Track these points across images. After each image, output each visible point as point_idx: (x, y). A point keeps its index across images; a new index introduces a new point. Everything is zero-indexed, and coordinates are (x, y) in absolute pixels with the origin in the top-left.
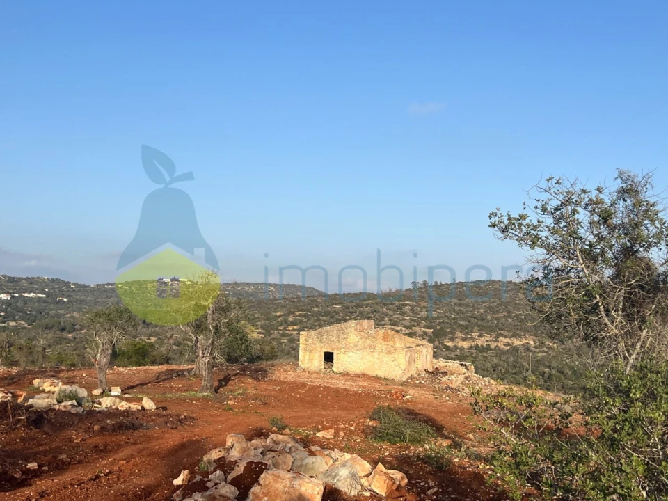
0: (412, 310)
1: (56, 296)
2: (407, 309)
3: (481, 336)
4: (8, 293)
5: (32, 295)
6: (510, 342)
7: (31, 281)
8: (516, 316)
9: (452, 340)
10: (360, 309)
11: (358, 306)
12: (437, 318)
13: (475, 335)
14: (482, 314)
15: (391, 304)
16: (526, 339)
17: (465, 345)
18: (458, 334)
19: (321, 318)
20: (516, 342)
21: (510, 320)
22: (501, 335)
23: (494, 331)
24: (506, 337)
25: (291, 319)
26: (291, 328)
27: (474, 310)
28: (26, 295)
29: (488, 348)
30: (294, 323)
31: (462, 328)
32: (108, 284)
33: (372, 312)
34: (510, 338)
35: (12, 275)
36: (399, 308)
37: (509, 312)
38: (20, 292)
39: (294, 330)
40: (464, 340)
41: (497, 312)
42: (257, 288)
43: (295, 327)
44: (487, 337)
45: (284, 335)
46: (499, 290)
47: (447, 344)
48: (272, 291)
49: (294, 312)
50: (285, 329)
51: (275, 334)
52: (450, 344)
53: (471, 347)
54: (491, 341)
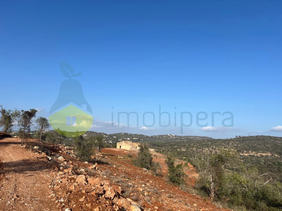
0: (232, 144)
1: (140, 139)
2: (231, 144)
3: (252, 152)
4: (129, 138)
5: (135, 138)
6: (262, 154)
7: (135, 135)
8: (267, 146)
9: (242, 153)
10: (216, 144)
11: (215, 143)
12: (240, 147)
13: (250, 152)
14: (255, 146)
15: (226, 142)
16: (267, 153)
17: (247, 155)
18: (245, 151)
19: (204, 146)
20: (264, 154)
21: (265, 148)
22: (259, 152)
23: (257, 151)
24: (260, 153)
25: (195, 146)
26: (194, 148)
27: (253, 144)
28: (133, 138)
29: (254, 156)
30: (195, 147)
31: (246, 150)
32: (154, 136)
33: (219, 145)
34: (262, 153)
35: (131, 134)
36: (228, 143)
37: (265, 145)
38: (132, 138)
39: (195, 149)
40: (246, 153)
41: (261, 145)
42: (194, 137)
43: (195, 148)
44: (254, 152)
45: (192, 150)
46: (264, 138)
47: (241, 154)
48: (198, 138)
49: (196, 144)
50: (192, 148)
51: (189, 150)
52: (242, 154)
53: (248, 155)
54: (255, 154)
